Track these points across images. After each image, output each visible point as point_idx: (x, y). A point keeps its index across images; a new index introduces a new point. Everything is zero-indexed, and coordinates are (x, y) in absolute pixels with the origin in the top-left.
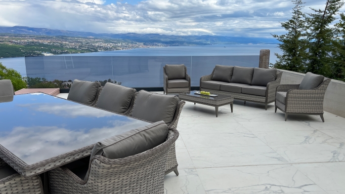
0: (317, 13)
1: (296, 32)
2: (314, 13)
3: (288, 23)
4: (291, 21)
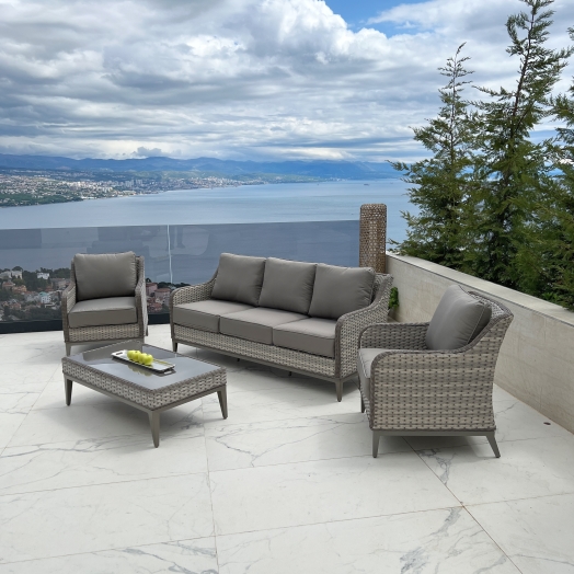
0: (495, 100)
1: (452, 154)
2: (489, 100)
3: (431, 130)
4: (438, 124)
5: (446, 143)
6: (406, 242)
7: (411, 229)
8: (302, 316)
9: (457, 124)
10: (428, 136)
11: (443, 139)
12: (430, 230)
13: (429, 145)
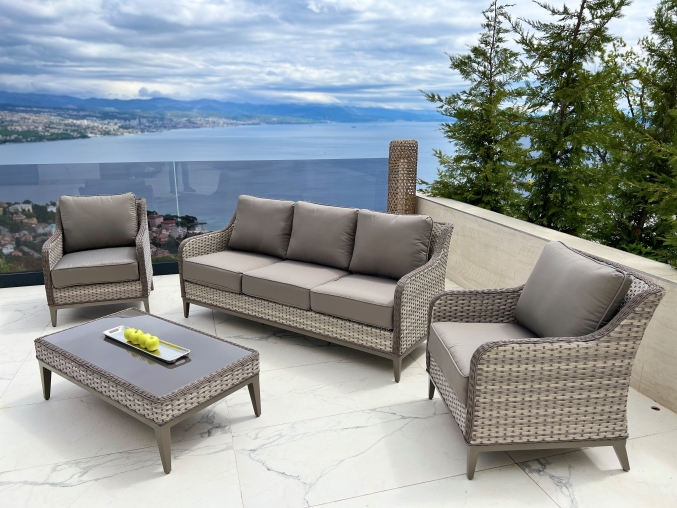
0: (556, 20)
5: (484, 73)
6: (437, 182)
7: (443, 168)
8: (342, 273)
9: (497, 52)
10: (465, 64)
11: (481, 69)
12: (464, 169)
13: (466, 74)
